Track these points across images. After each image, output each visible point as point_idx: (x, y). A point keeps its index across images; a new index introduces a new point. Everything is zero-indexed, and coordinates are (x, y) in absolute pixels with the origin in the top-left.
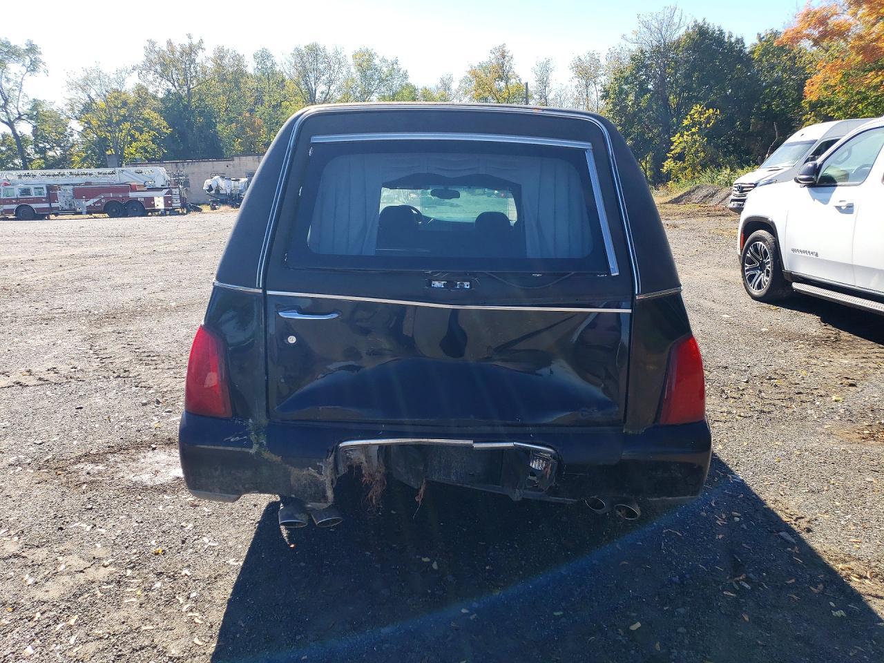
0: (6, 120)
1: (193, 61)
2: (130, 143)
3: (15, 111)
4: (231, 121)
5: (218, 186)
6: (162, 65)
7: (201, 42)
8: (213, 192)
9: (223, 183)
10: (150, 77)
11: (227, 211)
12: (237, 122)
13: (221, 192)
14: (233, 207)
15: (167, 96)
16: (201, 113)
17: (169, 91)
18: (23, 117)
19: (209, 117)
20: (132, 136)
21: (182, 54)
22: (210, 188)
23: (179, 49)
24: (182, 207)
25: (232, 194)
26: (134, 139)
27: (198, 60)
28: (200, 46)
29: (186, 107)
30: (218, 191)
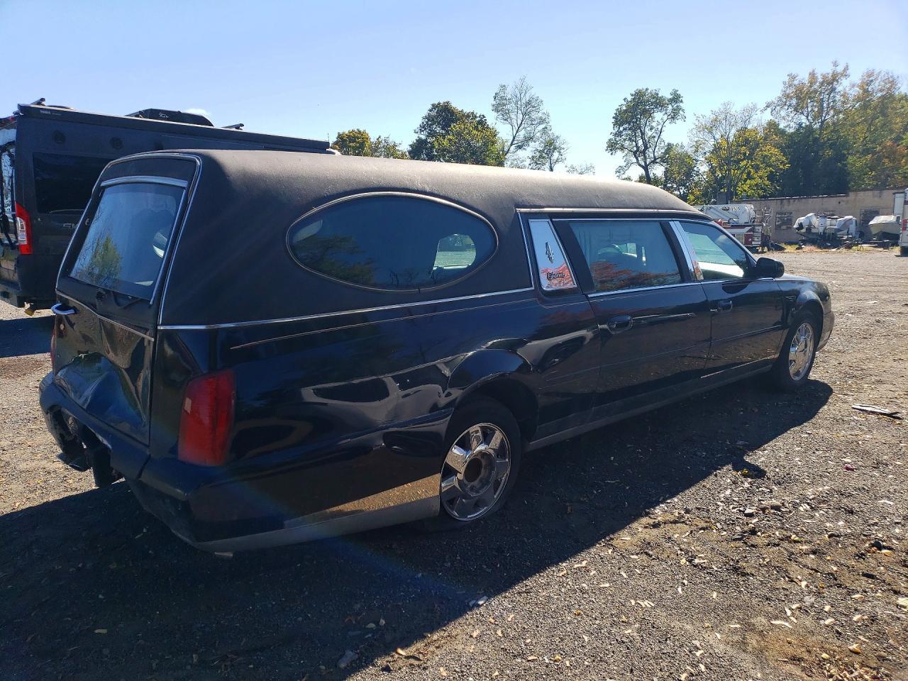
0: (643, 164)
1: (833, 90)
2: (745, 180)
3: (652, 155)
4: (866, 151)
5: (810, 224)
6: (798, 98)
7: (846, 68)
8: (804, 230)
9: (816, 221)
10: (783, 113)
11: (811, 251)
12: (874, 153)
13: (813, 231)
14: (820, 247)
15: (798, 130)
16: (831, 146)
17: (800, 125)
18: (658, 161)
19: (840, 149)
20: (749, 173)
21: (822, 84)
22: (801, 226)
23: (820, 80)
24: (763, 245)
25: (824, 233)
26: (749, 177)
27: (839, 88)
28: (845, 74)
29: (816, 140)
30: (809, 229)
